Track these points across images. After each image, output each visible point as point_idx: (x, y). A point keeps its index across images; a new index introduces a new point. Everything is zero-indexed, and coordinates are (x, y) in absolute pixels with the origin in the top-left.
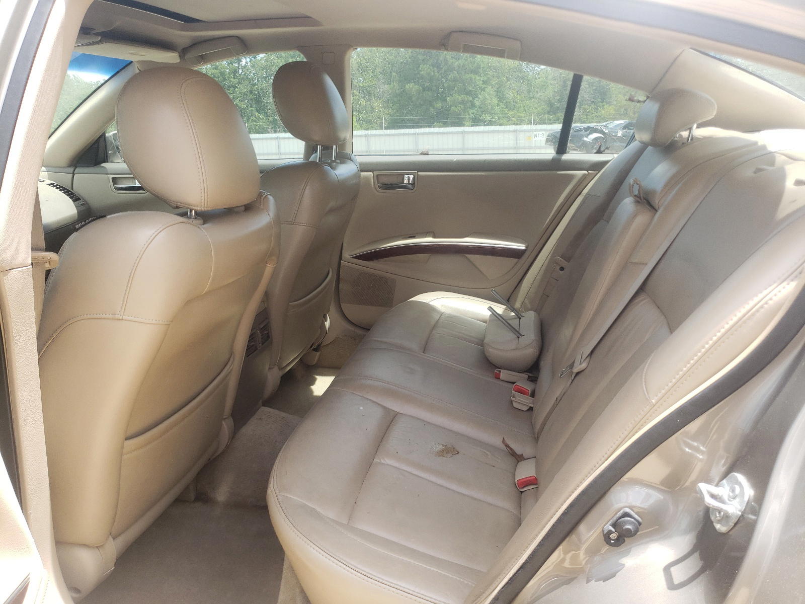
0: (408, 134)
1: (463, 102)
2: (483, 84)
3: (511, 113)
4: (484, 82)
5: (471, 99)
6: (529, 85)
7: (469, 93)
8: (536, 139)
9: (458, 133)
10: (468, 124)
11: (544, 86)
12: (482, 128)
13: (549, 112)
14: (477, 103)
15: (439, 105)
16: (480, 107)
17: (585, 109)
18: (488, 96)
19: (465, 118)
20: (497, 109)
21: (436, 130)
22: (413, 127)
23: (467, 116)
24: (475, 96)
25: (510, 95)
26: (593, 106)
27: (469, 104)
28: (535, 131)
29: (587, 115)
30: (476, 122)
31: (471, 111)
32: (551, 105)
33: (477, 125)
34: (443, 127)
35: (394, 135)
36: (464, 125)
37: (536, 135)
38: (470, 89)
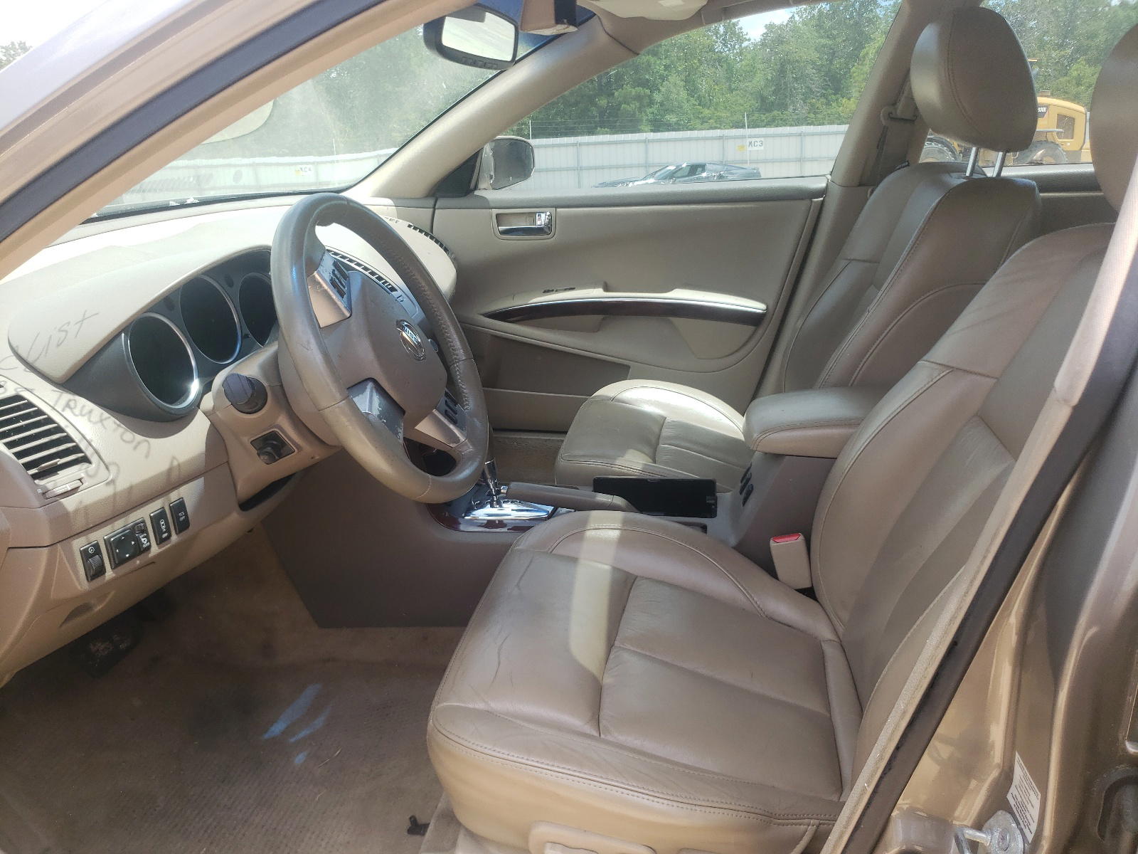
0: (566, 145)
1: (639, 98)
2: (665, 71)
3: (706, 112)
4: (667, 67)
5: (648, 91)
6: (730, 70)
7: (645, 84)
8: (750, 149)
9: (638, 142)
10: (646, 129)
11: (751, 72)
12: (666, 135)
13: (759, 110)
14: (658, 97)
15: (603, 102)
16: (662, 104)
17: (812, 105)
18: (674, 87)
19: (642, 120)
20: (686, 106)
21: (600, 138)
22: (566, 135)
23: (645, 118)
24: (654, 88)
25: (703, 85)
26: (823, 100)
27: (646, 101)
28: (750, 137)
29: (815, 113)
30: (658, 126)
31: (649, 110)
32: (763, 99)
33: (658, 131)
34: (610, 134)
35: (553, 146)
36: (639, 131)
37: (751, 143)
38: (647, 77)
